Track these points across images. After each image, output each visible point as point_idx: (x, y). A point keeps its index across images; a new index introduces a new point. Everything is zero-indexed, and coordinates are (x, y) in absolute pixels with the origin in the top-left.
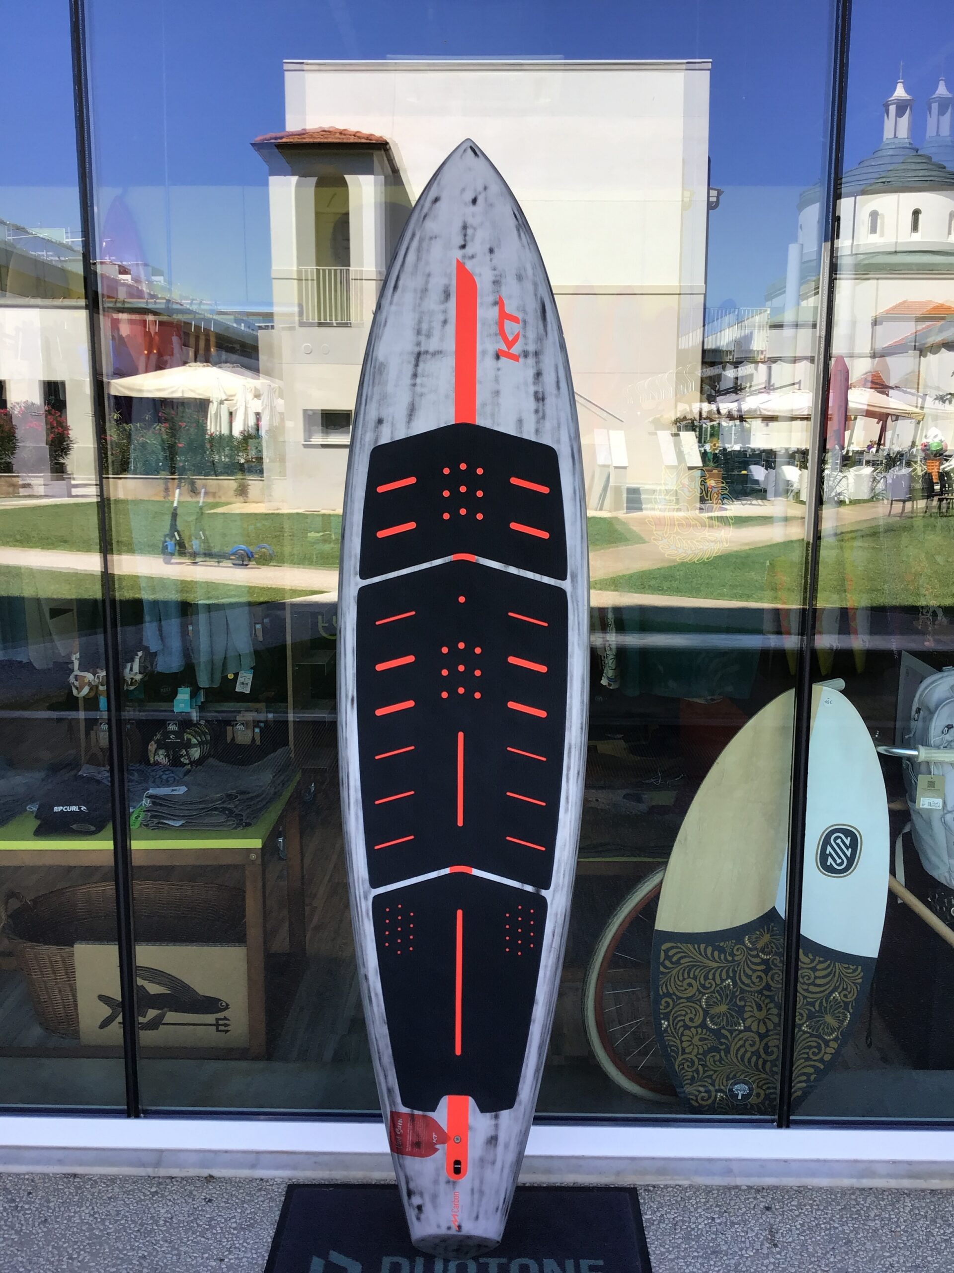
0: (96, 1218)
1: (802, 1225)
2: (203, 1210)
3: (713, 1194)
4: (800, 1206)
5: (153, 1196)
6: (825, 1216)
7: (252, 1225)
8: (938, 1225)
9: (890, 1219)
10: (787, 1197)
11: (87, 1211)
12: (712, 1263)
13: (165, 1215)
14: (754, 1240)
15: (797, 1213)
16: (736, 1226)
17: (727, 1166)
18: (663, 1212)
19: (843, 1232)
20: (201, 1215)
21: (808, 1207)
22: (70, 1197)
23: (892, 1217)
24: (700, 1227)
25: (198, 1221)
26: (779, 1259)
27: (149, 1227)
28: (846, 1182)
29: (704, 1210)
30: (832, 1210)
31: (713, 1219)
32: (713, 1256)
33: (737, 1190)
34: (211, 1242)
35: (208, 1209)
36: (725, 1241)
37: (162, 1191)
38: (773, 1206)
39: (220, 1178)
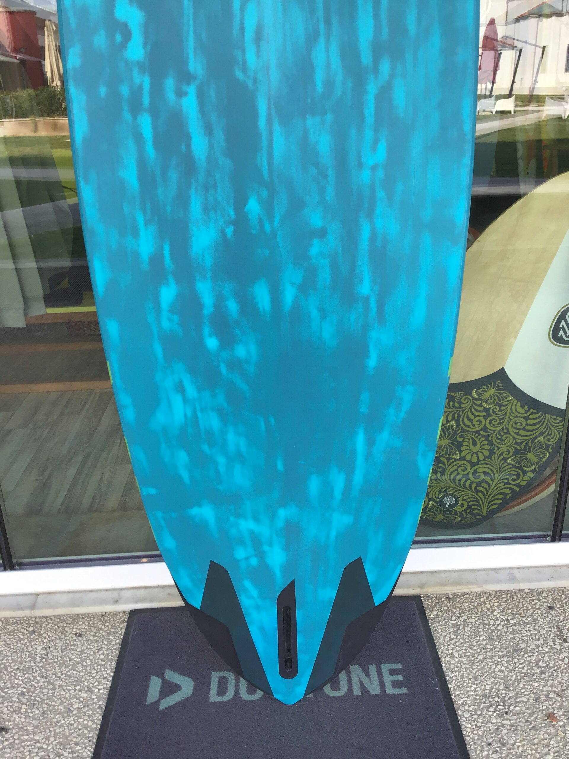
2: (74, 645)
3: (503, 598)
5: (31, 635)
10: (564, 597)
12: (516, 660)
13: (42, 652)
14: (546, 637)
16: (529, 626)
18: (466, 617)
20: (73, 650)
24: (499, 628)
25: (71, 655)
27: (28, 665)
29: (499, 613)
31: (508, 620)
32: (515, 655)
33: (522, 594)
34: (82, 674)
35: (79, 643)
36: (522, 639)
37: (38, 629)
38: (554, 605)
39: (89, 614)
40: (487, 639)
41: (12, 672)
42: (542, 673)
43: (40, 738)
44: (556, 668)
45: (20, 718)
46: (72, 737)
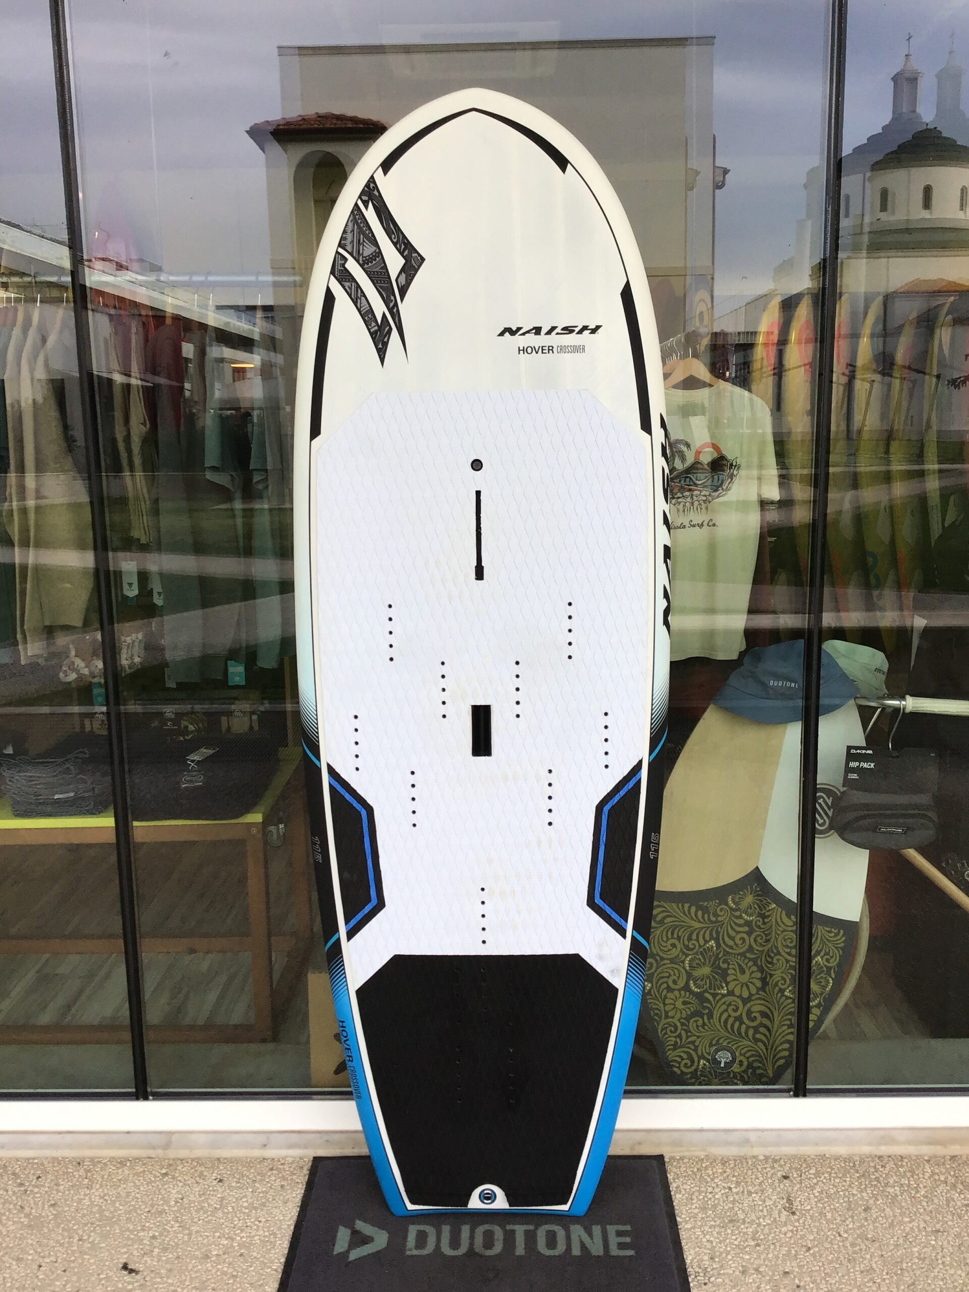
0: (106, 1200)
1: (821, 1192)
2: (214, 1191)
3: (729, 1165)
4: (817, 1174)
5: (163, 1177)
6: (844, 1183)
7: (264, 1205)
8: (958, 1190)
9: (909, 1185)
10: (804, 1166)
11: (97, 1194)
12: (729, 1231)
13: (175, 1196)
14: (771, 1208)
15: (815, 1181)
16: (754, 1195)
17: (743, 1137)
18: (680, 1183)
19: (862, 1198)
20: (212, 1195)
21: (826, 1175)
22: (80, 1180)
23: (911, 1183)
24: (717, 1196)
25: (209, 1201)
26: (797, 1227)
27: (160, 1208)
28: (866, 1149)
29: (721, 1180)
30: (851, 1177)
31: (730, 1188)
32: (730, 1225)
33: (754, 1160)
34: (222, 1221)
35: (219, 1189)
36: (742, 1210)
37: (172, 1172)
38: (791, 1175)
39: (231, 1158)
40: (700, 1208)
41: (142, 1214)
42: (758, 1245)
43: (175, 1282)
44: (775, 1241)
45: (152, 1260)
46: (209, 1282)
